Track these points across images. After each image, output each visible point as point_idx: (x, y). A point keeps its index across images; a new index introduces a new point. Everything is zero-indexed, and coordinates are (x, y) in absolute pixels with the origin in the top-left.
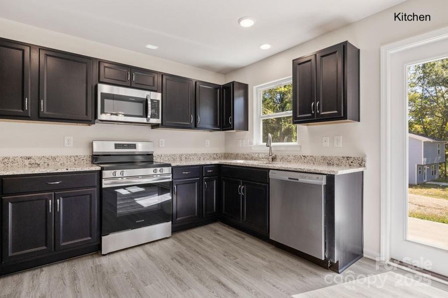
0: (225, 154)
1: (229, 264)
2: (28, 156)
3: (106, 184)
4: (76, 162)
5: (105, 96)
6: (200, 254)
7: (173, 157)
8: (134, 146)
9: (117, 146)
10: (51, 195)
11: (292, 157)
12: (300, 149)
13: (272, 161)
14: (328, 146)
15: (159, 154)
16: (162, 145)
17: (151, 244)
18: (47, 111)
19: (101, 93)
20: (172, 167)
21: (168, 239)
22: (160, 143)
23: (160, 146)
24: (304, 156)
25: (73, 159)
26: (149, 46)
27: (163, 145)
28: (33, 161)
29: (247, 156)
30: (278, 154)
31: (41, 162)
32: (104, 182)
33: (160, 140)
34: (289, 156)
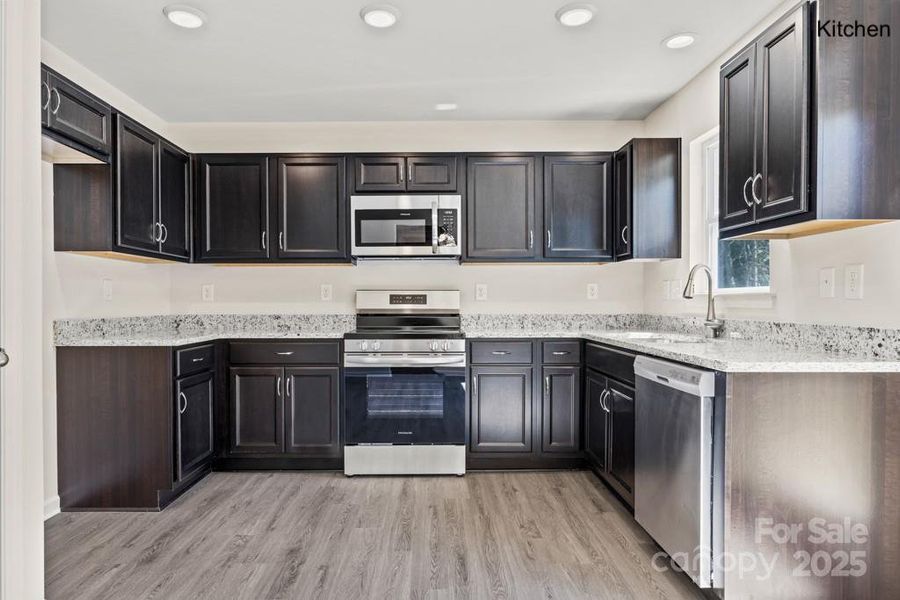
0: (641, 316)
1: (512, 541)
2: (277, 314)
3: (349, 362)
4: (335, 326)
5: (363, 215)
6: (482, 512)
7: (505, 321)
8: (422, 299)
9: (394, 299)
10: (281, 370)
11: (753, 328)
12: (774, 304)
13: (716, 336)
14: (833, 295)
15: (475, 313)
16: (481, 295)
17: (425, 479)
18: (288, 248)
19: (356, 211)
20: (467, 339)
21: (459, 479)
22: (478, 292)
23: (478, 298)
24: (778, 325)
25: (331, 320)
26: (442, 107)
27: (485, 297)
28: (282, 323)
29: (675, 322)
30: (730, 319)
31: (291, 324)
32: (347, 358)
33: (478, 286)
34: (747, 323)
